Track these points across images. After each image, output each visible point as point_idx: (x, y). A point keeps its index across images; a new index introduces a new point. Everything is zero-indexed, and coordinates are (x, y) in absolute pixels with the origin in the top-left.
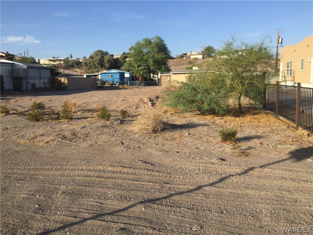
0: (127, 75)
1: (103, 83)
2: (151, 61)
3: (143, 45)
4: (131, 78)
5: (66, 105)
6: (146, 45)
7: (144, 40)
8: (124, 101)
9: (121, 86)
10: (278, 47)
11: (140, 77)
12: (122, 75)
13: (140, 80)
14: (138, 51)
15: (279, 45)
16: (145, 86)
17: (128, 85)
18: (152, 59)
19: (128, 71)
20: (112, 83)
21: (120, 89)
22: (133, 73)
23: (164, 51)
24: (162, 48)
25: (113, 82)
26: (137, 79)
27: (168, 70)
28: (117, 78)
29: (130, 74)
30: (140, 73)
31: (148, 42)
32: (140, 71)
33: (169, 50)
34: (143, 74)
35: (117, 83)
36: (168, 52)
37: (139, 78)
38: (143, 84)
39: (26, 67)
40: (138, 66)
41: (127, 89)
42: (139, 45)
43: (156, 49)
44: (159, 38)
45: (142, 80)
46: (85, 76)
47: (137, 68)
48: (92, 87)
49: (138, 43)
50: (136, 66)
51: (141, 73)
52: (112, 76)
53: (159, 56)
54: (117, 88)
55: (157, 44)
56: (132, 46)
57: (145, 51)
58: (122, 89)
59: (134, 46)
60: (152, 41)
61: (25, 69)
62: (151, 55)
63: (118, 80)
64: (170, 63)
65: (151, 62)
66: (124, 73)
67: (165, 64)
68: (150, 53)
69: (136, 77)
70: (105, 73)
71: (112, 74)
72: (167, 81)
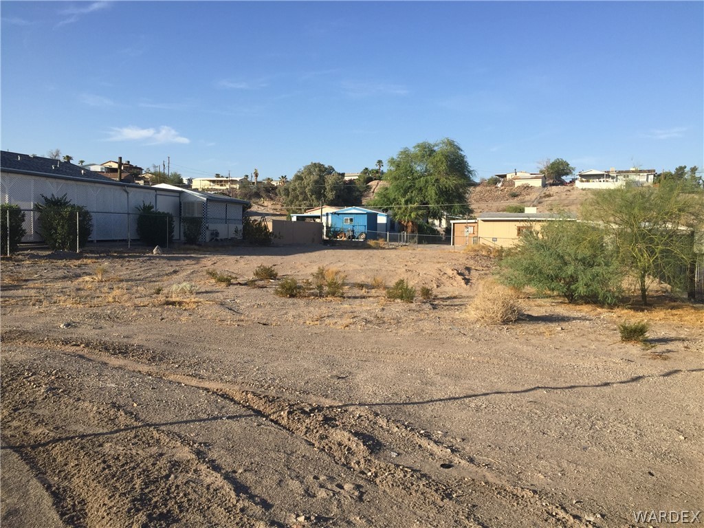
0: (382, 219)
1: (333, 232)
2: (431, 192)
3: (416, 156)
4: (389, 226)
5: (321, 274)
6: (423, 156)
7: (418, 146)
8: (410, 273)
9: (371, 242)
11: (410, 223)
12: (372, 218)
13: (409, 230)
14: (403, 167)
16: (420, 242)
17: (386, 241)
18: (434, 188)
19: (386, 210)
20: (351, 234)
21: (369, 247)
22: (395, 215)
23: (459, 171)
24: (457, 164)
25: (353, 231)
26: (403, 228)
27: (467, 211)
28: (361, 225)
29: (388, 216)
30: (410, 215)
31: (428, 151)
32: (411, 212)
33: (471, 169)
34: (416, 218)
35: (361, 234)
36: (470, 172)
37: (407, 227)
38: (416, 239)
39: (205, 199)
40: (406, 202)
41: (384, 248)
42: (408, 155)
43: (443, 167)
44: (451, 143)
45: (413, 232)
46: (294, 219)
47: (403, 206)
48: (313, 240)
49: (405, 153)
50: (403, 200)
51: (413, 215)
52: (351, 220)
53: (451, 182)
54: (363, 246)
55: (447, 157)
56: (393, 159)
57: (419, 168)
58: (375, 248)
59: (395, 157)
60: (436, 148)
61: (202, 202)
62: (432, 179)
63: (363, 229)
64: (473, 196)
65: (433, 194)
66: (376, 215)
67: (461, 198)
68: (431, 175)
69: (400, 223)
70: (338, 214)
71: (352, 217)
72: (467, 234)
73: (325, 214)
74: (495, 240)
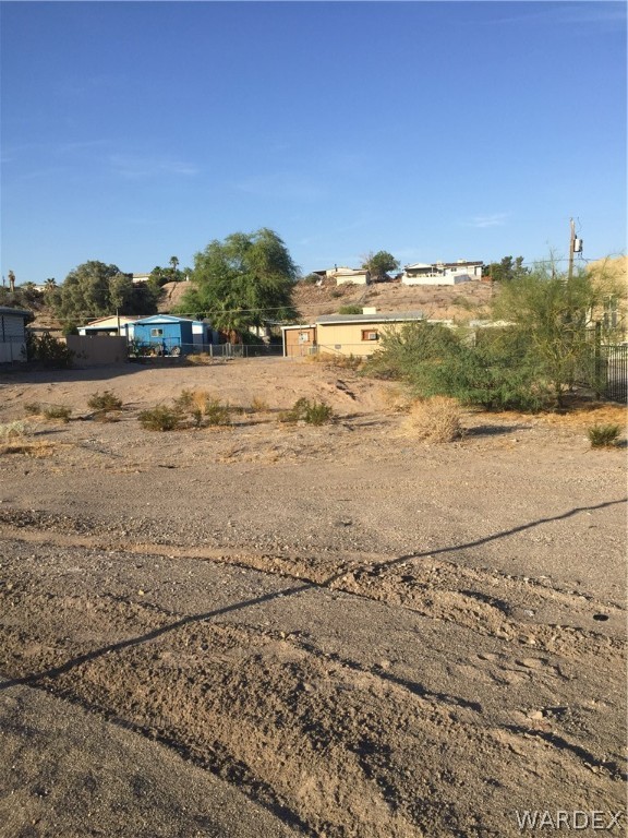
0: (197, 329)
1: (145, 349)
2: (251, 292)
3: (229, 250)
4: (206, 338)
6: (238, 250)
7: (231, 238)
9: (192, 358)
10: (572, 260)
11: (233, 333)
12: (186, 328)
13: (233, 340)
14: (214, 267)
15: (576, 255)
16: (245, 356)
17: (209, 354)
18: (254, 288)
19: (200, 318)
20: (162, 349)
21: (190, 364)
22: (214, 323)
23: (282, 268)
24: (278, 259)
25: (164, 345)
26: (223, 339)
27: (293, 316)
28: (173, 337)
29: (204, 325)
30: (232, 323)
31: (243, 245)
32: (233, 319)
33: (295, 265)
34: (240, 326)
35: (174, 349)
36: (293, 268)
37: (229, 337)
38: (241, 351)
40: (227, 307)
41: (207, 365)
42: (218, 250)
43: (262, 263)
44: (270, 234)
45: (237, 342)
46: (82, 333)
47: (224, 312)
48: (117, 359)
49: (215, 247)
50: (223, 305)
51: (236, 322)
52: (160, 331)
53: (272, 281)
54: (181, 362)
55: (266, 251)
56: (200, 254)
57: (233, 265)
58: (197, 365)
59: (202, 252)
60: (252, 240)
62: (250, 277)
63: (176, 342)
64: (299, 295)
65: (253, 296)
66: (190, 324)
67: (285, 300)
68: (249, 272)
69: (220, 333)
70: (143, 325)
71: (162, 327)
72: (301, 342)
73: (125, 326)
74: (338, 347)
